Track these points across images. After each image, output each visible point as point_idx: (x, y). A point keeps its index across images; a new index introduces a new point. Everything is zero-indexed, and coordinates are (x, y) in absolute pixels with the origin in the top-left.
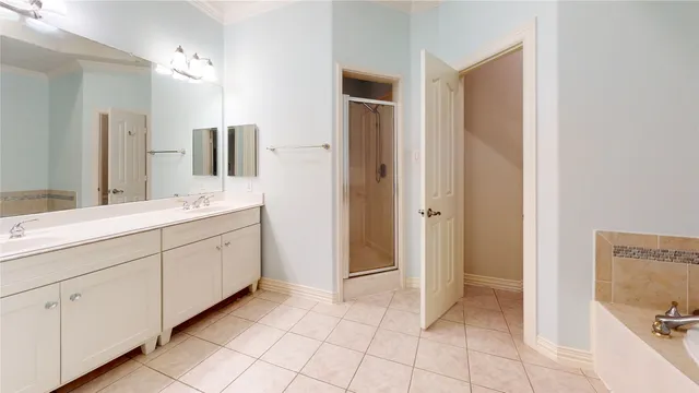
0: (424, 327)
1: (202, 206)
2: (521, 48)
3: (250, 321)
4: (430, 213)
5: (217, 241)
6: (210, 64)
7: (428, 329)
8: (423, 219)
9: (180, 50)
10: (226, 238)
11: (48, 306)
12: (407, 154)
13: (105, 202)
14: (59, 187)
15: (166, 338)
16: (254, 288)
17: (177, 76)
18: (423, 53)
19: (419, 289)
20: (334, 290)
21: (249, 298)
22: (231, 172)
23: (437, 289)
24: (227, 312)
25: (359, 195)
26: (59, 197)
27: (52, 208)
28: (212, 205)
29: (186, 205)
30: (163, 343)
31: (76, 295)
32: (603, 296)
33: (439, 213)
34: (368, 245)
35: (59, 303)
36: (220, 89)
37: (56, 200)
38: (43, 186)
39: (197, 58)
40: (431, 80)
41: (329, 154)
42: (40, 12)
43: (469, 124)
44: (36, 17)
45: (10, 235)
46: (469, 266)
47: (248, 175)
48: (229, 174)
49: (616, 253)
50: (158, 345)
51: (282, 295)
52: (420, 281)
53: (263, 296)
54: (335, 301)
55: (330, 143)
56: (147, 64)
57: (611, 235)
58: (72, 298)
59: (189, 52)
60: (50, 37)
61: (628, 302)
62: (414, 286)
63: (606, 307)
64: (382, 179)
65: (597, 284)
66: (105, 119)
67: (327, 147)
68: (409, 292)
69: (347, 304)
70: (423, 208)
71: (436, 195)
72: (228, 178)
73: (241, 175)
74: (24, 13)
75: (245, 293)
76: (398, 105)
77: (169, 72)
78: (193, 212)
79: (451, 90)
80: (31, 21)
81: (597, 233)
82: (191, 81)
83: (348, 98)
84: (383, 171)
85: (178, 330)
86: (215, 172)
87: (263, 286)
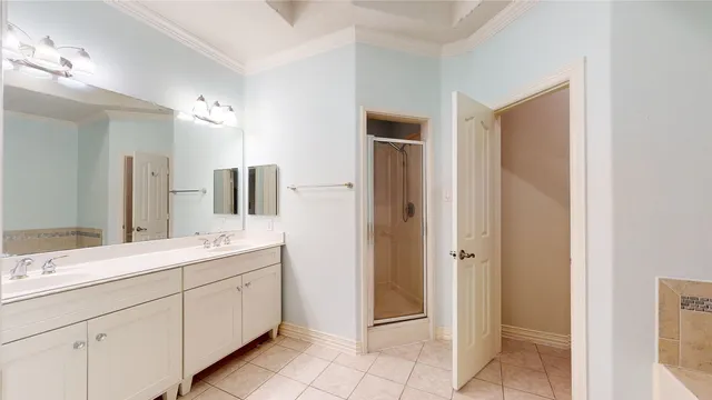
0: (456, 388)
1: (222, 244)
2: (568, 86)
3: (270, 372)
4: (462, 255)
5: (237, 282)
6: (231, 110)
7: (461, 389)
8: (455, 261)
9: (202, 99)
10: (246, 278)
11: (76, 346)
12: (437, 193)
13: (129, 239)
14: (87, 225)
15: (186, 388)
16: (275, 333)
17: (198, 121)
18: (454, 95)
19: (451, 341)
20: (358, 339)
21: (269, 345)
22: (252, 210)
23: (470, 342)
24: (248, 359)
25: (384, 234)
26: (86, 234)
27: (80, 245)
28: (233, 242)
29: (206, 243)
30: (184, 392)
31: (102, 335)
32: (669, 357)
33: (473, 255)
34: (394, 288)
35: (86, 344)
36: (240, 132)
37: (85, 237)
38: (73, 224)
39: (218, 105)
40: (464, 119)
41: (352, 193)
42: (70, 72)
43: (506, 162)
44: (67, 76)
45: (42, 271)
46: (507, 317)
47: (269, 214)
48: (250, 213)
49: (684, 305)
50: (179, 394)
51: (304, 342)
52: (452, 332)
53: (285, 343)
54: (360, 352)
55: (353, 182)
56: (170, 112)
57: (678, 284)
58: (98, 338)
59: (210, 100)
60: (78, 91)
61: (700, 367)
62: (446, 337)
63: (673, 372)
64: (410, 219)
65: (661, 342)
66: (129, 161)
67: (350, 185)
68: (440, 344)
69: (372, 357)
70: (455, 249)
71: (469, 236)
72: (248, 216)
73: (262, 213)
74: (57, 73)
75: (265, 339)
76: (428, 144)
77: (190, 118)
78: (214, 250)
79: (486, 128)
80: (62, 80)
81: (660, 280)
82: (213, 125)
83: (373, 138)
84: (410, 210)
85: (199, 379)
86: (235, 211)
87: (284, 333)
